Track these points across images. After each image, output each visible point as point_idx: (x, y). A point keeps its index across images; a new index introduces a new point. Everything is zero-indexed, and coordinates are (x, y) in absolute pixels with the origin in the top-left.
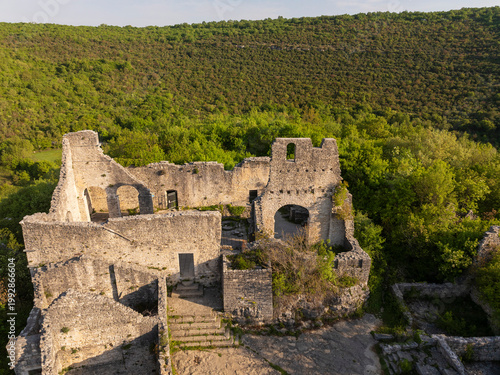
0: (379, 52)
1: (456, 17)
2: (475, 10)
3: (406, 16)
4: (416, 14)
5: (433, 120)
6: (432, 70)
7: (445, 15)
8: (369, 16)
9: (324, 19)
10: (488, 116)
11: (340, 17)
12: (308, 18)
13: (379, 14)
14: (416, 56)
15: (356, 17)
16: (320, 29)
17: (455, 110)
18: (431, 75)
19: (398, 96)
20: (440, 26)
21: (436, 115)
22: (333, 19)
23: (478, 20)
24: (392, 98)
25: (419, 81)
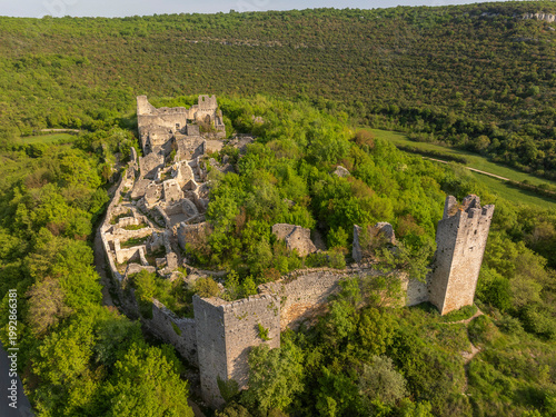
0: (320, 47)
1: (389, 14)
2: (405, 8)
3: (347, 13)
4: (357, 11)
5: (355, 106)
6: (362, 65)
7: (380, 12)
8: (315, 11)
9: (273, 14)
10: (396, 101)
11: (288, 13)
12: (259, 13)
13: (324, 10)
14: (351, 51)
15: (303, 13)
16: (269, 25)
17: (374, 98)
18: (360, 69)
19: (333, 86)
20: (374, 24)
21: (357, 102)
22: (283, 14)
23: (406, 19)
24: (327, 89)
25: (350, 74)
